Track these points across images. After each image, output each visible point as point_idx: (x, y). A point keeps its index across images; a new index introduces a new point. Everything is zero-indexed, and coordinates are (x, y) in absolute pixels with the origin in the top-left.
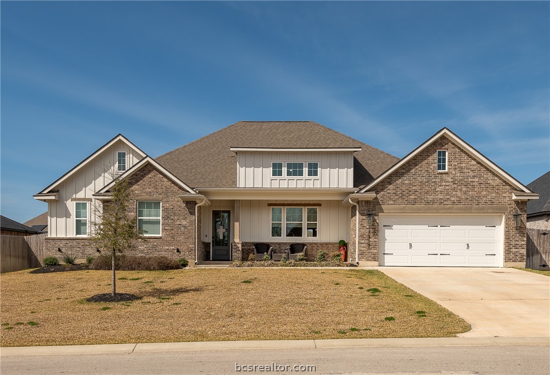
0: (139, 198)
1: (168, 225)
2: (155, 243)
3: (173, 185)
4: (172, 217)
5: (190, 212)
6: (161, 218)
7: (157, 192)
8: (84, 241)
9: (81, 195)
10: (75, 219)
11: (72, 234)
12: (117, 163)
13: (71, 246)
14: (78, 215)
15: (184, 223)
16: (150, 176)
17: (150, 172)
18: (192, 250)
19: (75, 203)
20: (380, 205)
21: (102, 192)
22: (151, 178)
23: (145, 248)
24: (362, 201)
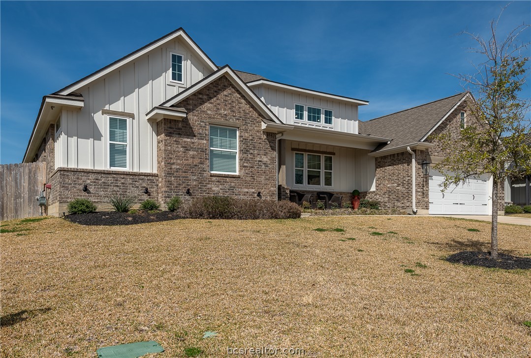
0: (213, 121)
1: (247, 160)
2: (233, 184)
3: (251, 109)
4: (251, 151)
5: (271, 147)
6: (237, 151)
7: (234, 116)
8: (125, 176)
9: (117, 106)
10: (109, 142)
11: (104, 165)
12: (171, 69)
13: (104, 183)
14: (112, 136)
15: (265, 159)
16: (225, 93)
17: (224, 88)
18: (274, 194)
19: (108, 117)
20: (429, 155)
21: (168, 105)
22: (226, 96)
23: (221, 189)
24: (418, 150)
